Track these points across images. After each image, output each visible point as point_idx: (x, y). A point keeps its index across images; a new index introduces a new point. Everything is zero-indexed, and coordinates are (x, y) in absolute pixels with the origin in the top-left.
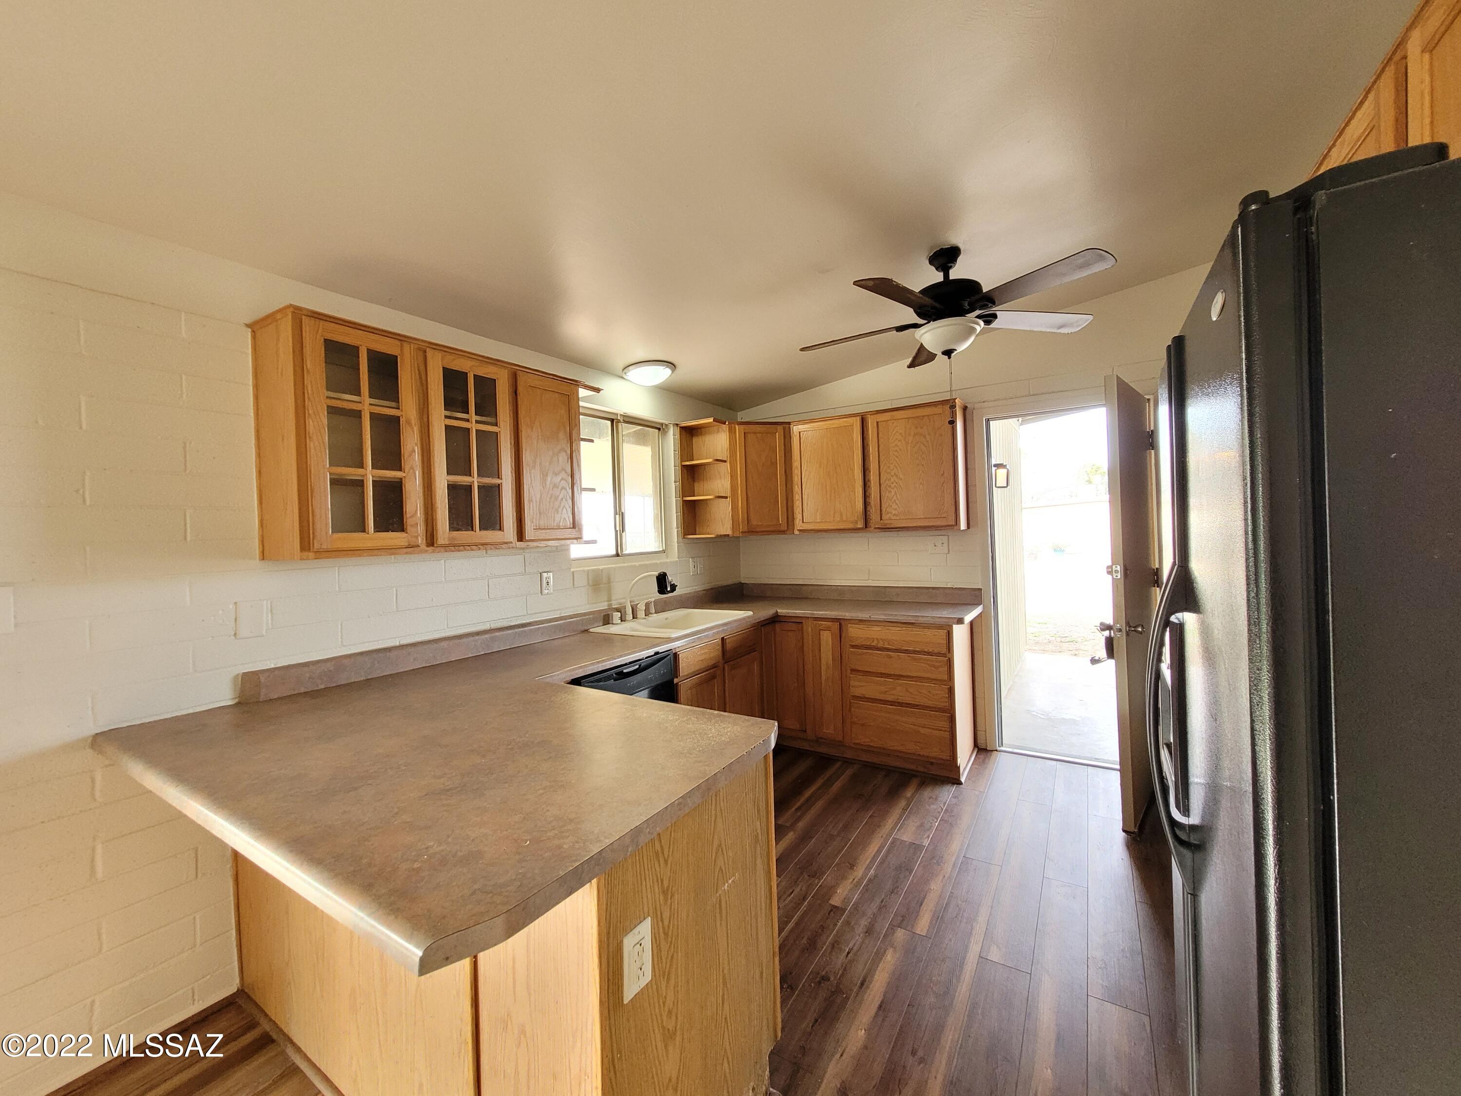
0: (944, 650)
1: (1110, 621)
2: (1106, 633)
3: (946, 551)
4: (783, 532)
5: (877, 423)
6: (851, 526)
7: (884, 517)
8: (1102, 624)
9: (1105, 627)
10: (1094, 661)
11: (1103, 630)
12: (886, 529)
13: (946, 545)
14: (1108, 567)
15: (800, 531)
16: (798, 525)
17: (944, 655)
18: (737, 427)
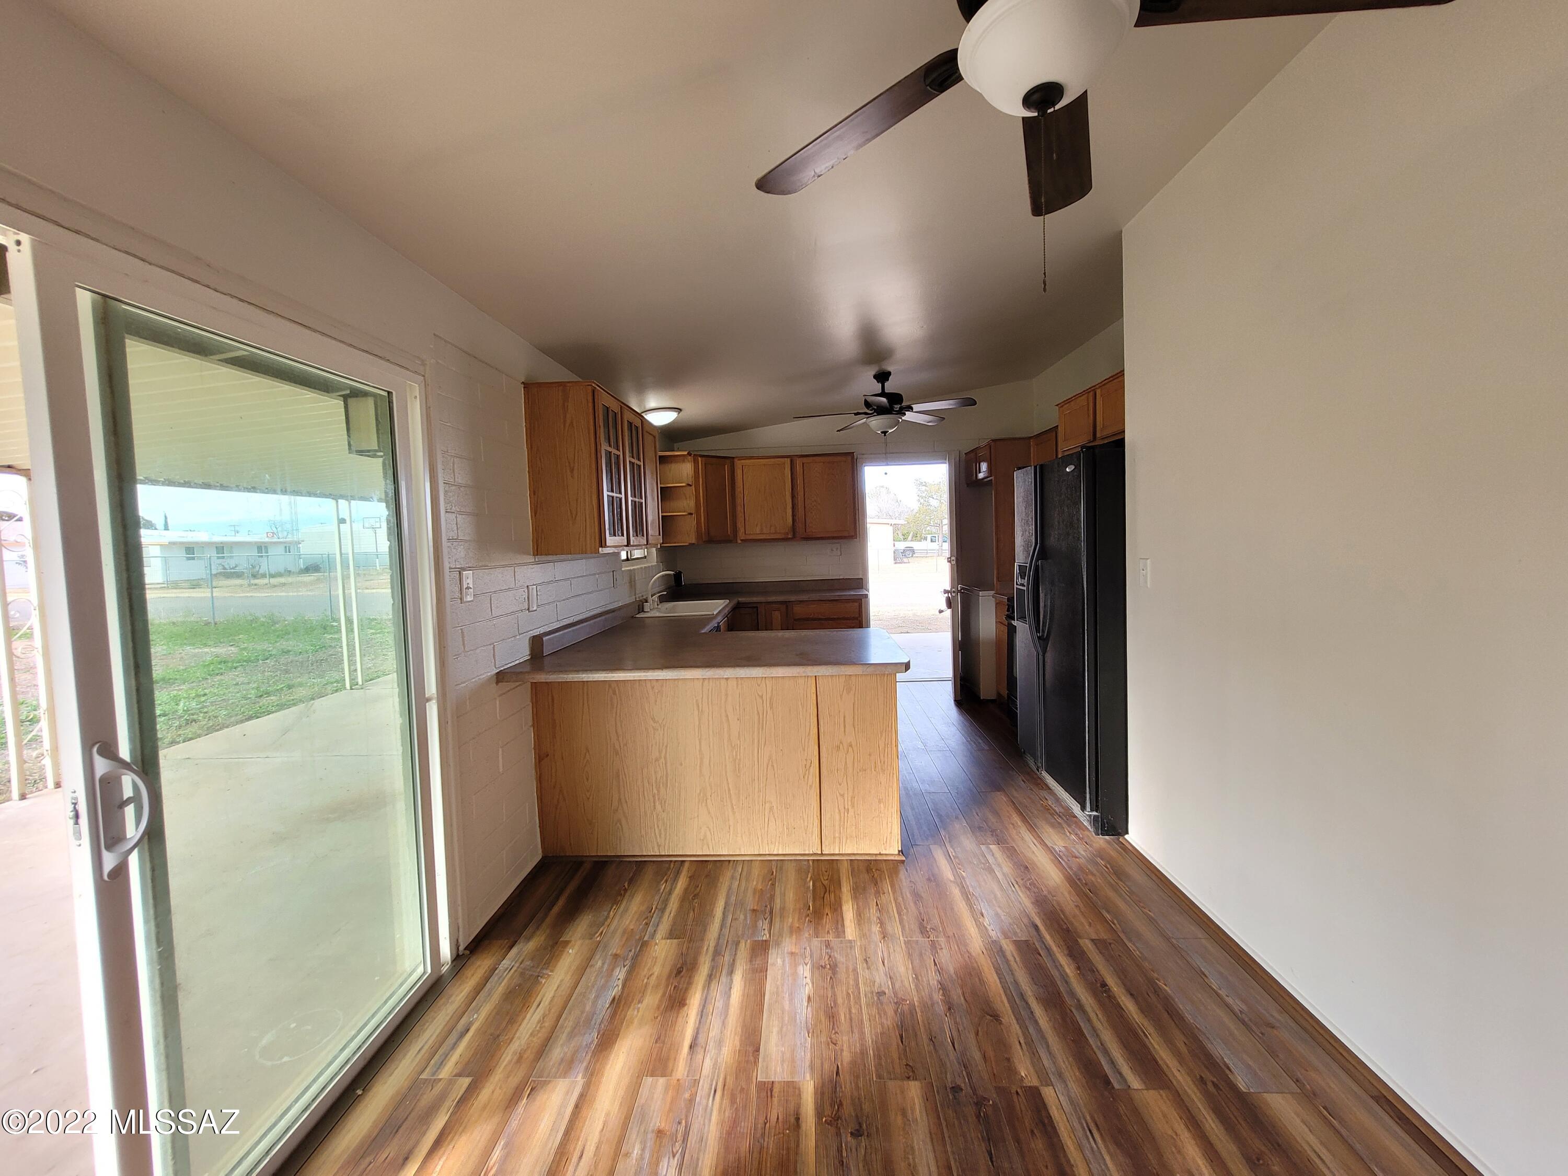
0: (857, 615)
1: (949, 589)
2: (946, 595)
3: (839, 554)
4: (730, 541)
5: (803, 464)
6: (783, 536)
7: (807, 531)
8: (945, 590)
9: (946, 592)
10: (941, 612)
11: (945, 593)
12: (808, 538)
13: (839, 550)
14: (948, 558)
15: (742, 540)
16: (741, 535)
17: (857, 619)
18: (699, 458)
